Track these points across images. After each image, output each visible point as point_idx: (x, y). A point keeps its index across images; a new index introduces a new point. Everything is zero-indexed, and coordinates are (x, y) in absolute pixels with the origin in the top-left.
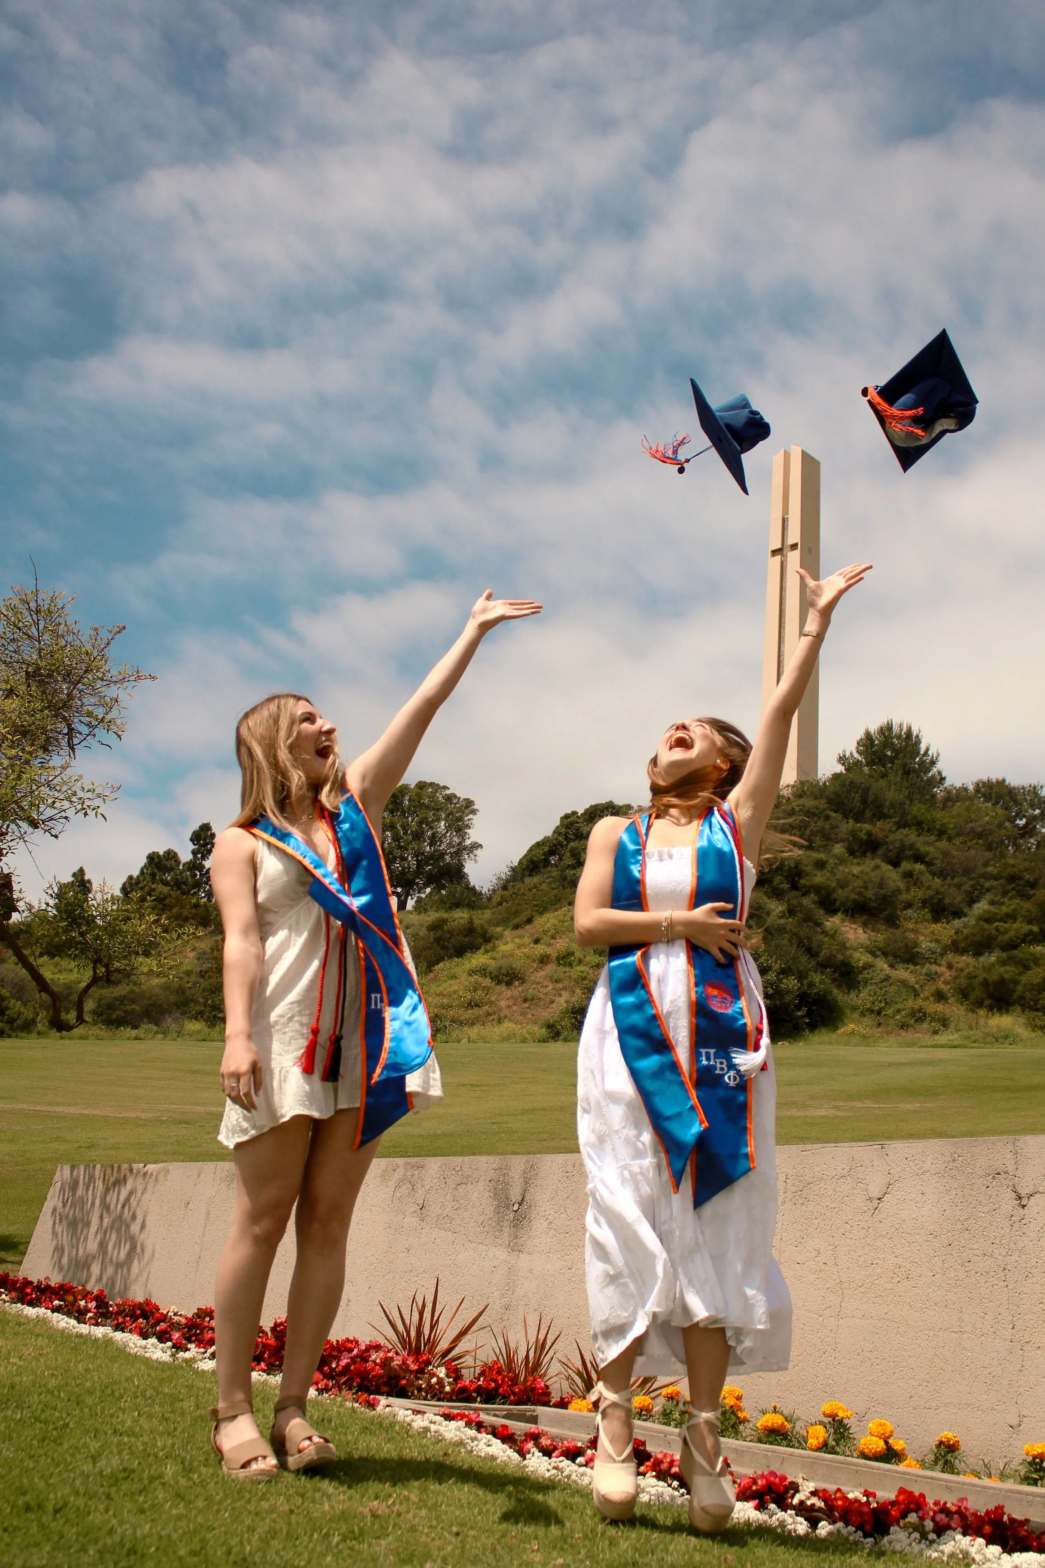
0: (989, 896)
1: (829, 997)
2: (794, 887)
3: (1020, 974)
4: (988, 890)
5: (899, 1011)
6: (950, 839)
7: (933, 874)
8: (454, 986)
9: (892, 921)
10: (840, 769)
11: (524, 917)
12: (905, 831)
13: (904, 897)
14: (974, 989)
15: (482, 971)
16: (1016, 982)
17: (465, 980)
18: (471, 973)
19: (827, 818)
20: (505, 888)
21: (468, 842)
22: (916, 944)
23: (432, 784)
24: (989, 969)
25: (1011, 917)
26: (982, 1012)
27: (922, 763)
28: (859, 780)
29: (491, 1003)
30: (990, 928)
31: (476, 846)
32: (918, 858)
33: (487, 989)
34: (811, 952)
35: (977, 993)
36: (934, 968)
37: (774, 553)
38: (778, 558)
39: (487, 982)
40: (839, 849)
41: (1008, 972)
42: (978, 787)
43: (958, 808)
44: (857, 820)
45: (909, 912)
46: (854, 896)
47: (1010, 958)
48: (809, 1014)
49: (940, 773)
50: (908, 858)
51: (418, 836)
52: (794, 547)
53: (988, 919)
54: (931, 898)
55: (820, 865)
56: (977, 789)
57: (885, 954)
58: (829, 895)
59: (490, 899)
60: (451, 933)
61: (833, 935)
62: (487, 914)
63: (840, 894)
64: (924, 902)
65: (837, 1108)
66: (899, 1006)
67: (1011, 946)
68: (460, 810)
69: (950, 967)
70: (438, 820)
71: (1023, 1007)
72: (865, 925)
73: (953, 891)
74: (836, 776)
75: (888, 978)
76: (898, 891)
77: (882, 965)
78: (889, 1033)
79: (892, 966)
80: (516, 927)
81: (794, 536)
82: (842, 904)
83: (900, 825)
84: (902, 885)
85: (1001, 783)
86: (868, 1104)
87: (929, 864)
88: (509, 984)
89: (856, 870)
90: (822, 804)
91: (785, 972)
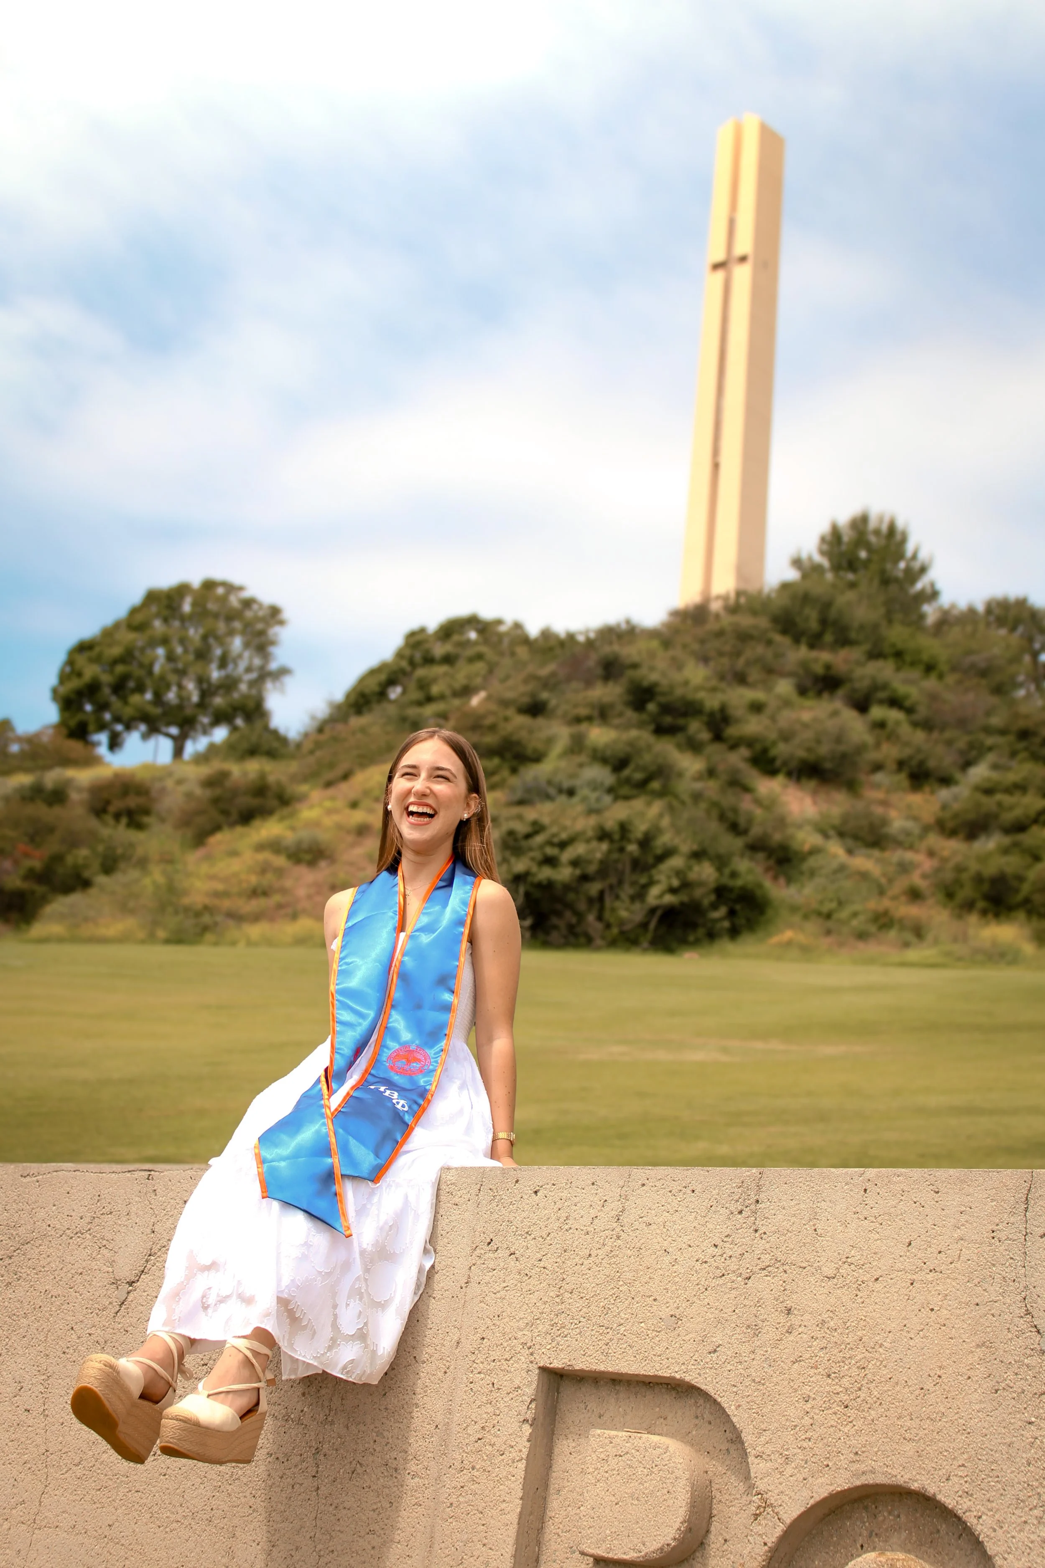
0: (991, 757)
1: (758, 893)
2: (718, 737)
3: (1029, 867)
4: (990, 749)
5: (855, 915)
6: (941, 677)
7: (915, 724)
8: (235, 866)
9: (852, 786)
10: (792, 575)
11: (339, 771)
12: (880, 664)
13: (873, 756)
14: (962, 886)
15: (275, 846)
16: (1021, 879)
17: (249, 858)
18: (260, 847)
19: (769, 642)
20: (320, 730)
21: (273, 666)
22: (885, 822)
23: (224, 584)
24: (983, 859)
25: (1020, 787)
26: (973, 919)
27: (908, 570)
28: (817, 589)
29: (283, 891)
30: (989, 803)
31: (284, 671)
32: (894, 702)
33: (280, 872)
34: (735, 828)
35: (966, 892)
36: (909, 856)
37: (717, 266)
38: (720, 275)
39: (280, 861)
40: (784, 687)
41: (1011, 863)
42: (990, 607)
43: (955, 634)
44: (812, 646)
45: (879, 777)
46: (801, 754)
47: (1016, 844)
48: (732, 913)
49: (932, 585)
50: (881, 702)
51: (202, 655)
52: (743, 259)
53: (989, 791)
54: (911, 758)
55: (757, 708)
56: (989, 609)
57: (841, 834)
58: (765, 751)
59: (299, 746)
60: (235, 793)
61: (769, 805)
62: (294, 767)
63: (781, 750)
64: (901, 764)
65: (725, 1050)
66: (857, 907)
67: (1020, 827)
68: (263, 620)
69: (931, 854)
70: (231, 633)
71: (1030, 913)
72: (814, 793)
73: (940, 749)
74: (785, 586)
75: (842, 868)
76: (861, 749)
77: (836, 849)
78: (841, 945)
79: (850, 852)
80: (329, 784)
81: (744, 244)
82: (785, 763)
83: (875, 654)
84: (869, 738)
85: (1022, 603)
86: (775, 1045)
87: (910, 711)
88: (312, 864)
89: (806, 716)
90: (763, 622)
91: (698, 855)
